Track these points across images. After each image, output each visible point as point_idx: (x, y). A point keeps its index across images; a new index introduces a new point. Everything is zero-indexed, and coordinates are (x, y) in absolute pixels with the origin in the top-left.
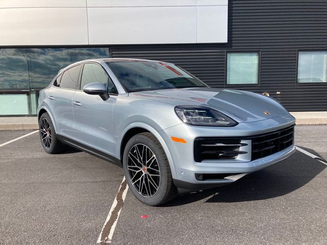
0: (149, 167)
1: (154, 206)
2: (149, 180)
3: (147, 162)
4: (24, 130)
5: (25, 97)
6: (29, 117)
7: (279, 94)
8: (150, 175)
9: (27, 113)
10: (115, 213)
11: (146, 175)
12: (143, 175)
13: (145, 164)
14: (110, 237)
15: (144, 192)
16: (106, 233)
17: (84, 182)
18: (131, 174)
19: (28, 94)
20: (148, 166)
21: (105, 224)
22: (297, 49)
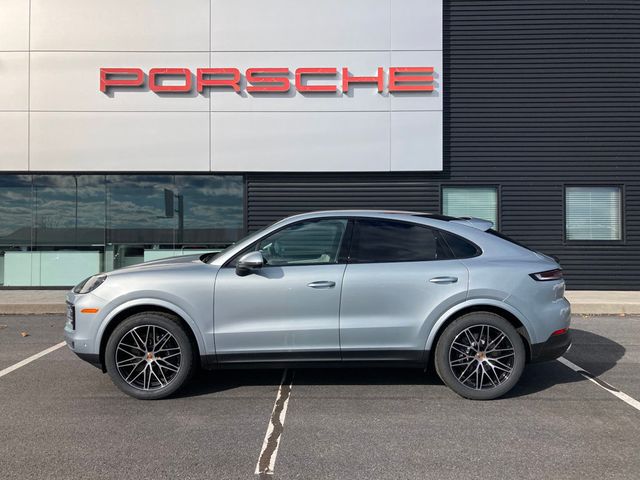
5: (96, 255)
10: (272, 440)
14: (271, 467)
16: (265, 463)
19: (102, 250)
22: (562, 183)
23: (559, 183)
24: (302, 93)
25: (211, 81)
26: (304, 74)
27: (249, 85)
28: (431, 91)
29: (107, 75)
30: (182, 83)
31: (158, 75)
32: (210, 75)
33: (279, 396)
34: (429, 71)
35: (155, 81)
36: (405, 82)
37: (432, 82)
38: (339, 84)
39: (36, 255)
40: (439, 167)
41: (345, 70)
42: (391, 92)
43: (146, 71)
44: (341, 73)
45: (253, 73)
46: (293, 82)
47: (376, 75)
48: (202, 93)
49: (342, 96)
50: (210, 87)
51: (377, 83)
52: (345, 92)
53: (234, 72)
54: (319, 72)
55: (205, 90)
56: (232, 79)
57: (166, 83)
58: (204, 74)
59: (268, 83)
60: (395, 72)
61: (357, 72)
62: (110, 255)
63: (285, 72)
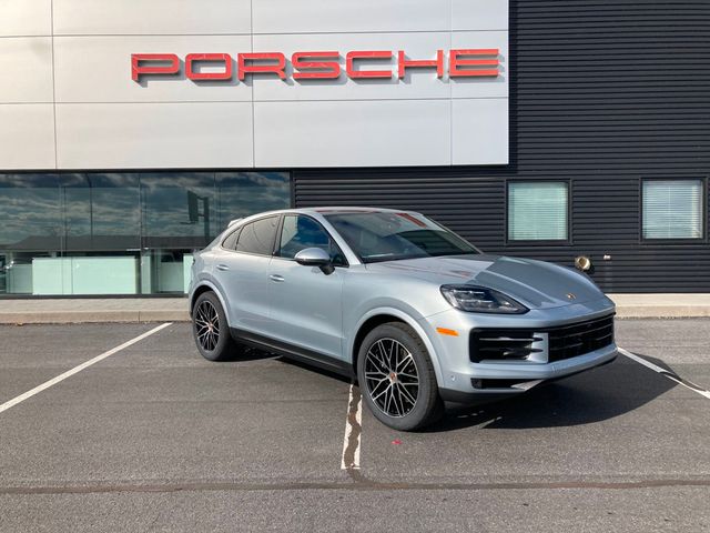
0: (402, 373)
1: (408, 431)
2: (400, 392)
3: (398, 365)
4: (142, 323)
5: (131, 261)
6: (139, 300)
7: (607, 260)
8: (403, 384)
9: (134, 292)
10: (353, 439)
11: (395, 385)
12: (392, 384)
13: (394, 369)
14: (357, 462)
15: (393, 411)
16: (349, 459)
17: (290, 402)
18: (371, 384)
19: (137, 255)
20: (399, 371)
21: (344, 450)
22: (639, 177)
23: (636, 177)
24: (354, 79)
25: (254, 67)
26: (356, 58)
27: (295, 71)
28: (496, 76)
29: (139, 61)
30: (221, 70)
31: (195, 60)
32: (252, 61)
33: (351, 398)
34: (494, 53)
35: (193, 68)
36: (467, 66)
37: (496, 66)
38: (394, 68)
39: (67, 261)
40: (505, 160)
41: (401, 53)
42: (451, 78)
43: (183, 58)
44: (397, 56)
45: (300, 58)
46: (344, 67)
47: (435, 58)
48: (243, 81)
49: (398, 83)
50: (253, 74)
51: (436, 67)
52: (401, 78)
53: (278, 57)
54: (373, 56)
55: (248, 76)
56: (276, 64)
57: (205, 70)
58: (247, 60)
59: (316, 69)
60: (456, 55)
61: (414, 56)
62: (146, 261)
63: (335, 56)
